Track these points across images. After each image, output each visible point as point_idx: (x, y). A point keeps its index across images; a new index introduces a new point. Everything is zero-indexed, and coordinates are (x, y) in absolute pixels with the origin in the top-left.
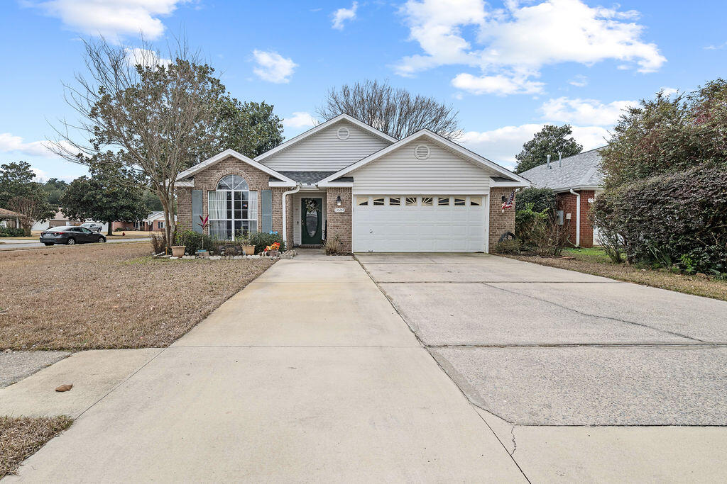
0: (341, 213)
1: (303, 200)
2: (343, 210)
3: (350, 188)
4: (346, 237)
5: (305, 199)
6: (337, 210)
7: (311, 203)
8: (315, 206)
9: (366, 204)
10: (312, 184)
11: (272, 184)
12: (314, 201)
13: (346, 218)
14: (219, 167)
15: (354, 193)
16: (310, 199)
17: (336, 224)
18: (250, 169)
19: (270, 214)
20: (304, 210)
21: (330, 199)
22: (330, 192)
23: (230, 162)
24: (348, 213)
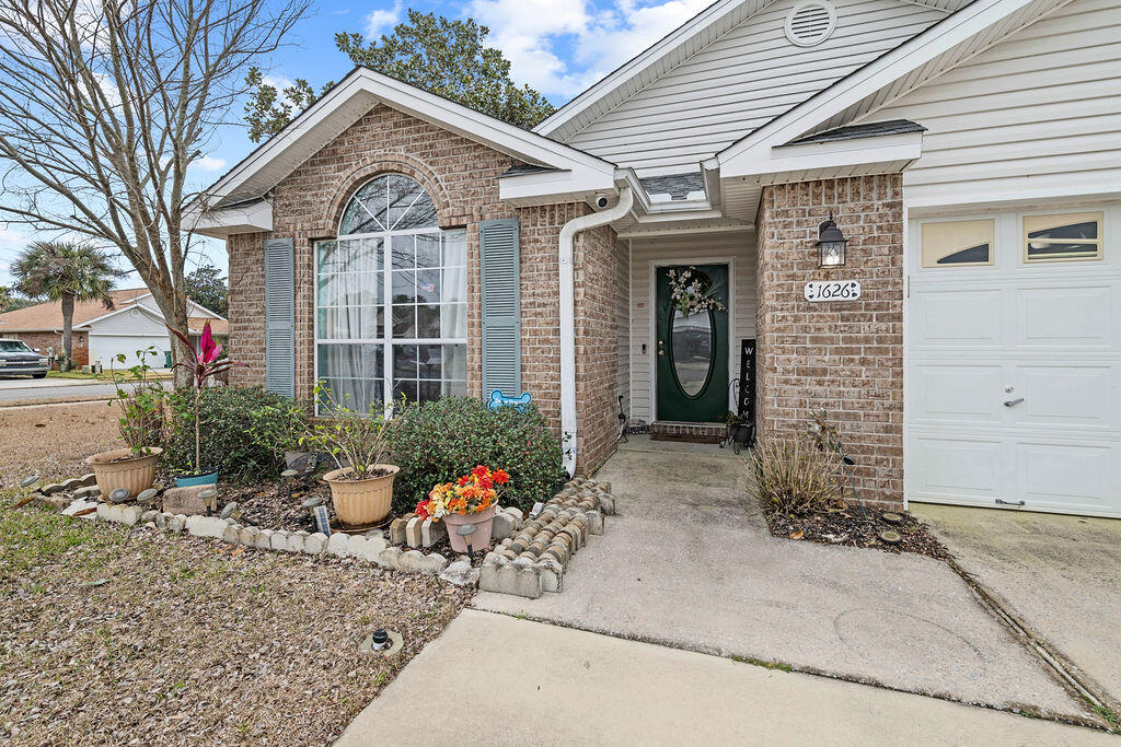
0: (838, 307)
1: (662, 272)
2: (851, 290)
3: (889, 179)
4: (866, 428)
5: (667, 269)
6: (815, 290)
7: (689, 282)
8: (703, 290)
9: (980, 254)
10: (692, 196)
11: (514, 189)
12: (702, 275)
13: (865, 328)
14: (341, 150)
15: (912, 200)
16: (686, 268)
17: (812, 362)
18: (443, 145)
19: (513, 319)
20: (667, 307)
21: (779, 244)
22: (781, 201)
23: (376, 127)
24: (885, 303)
